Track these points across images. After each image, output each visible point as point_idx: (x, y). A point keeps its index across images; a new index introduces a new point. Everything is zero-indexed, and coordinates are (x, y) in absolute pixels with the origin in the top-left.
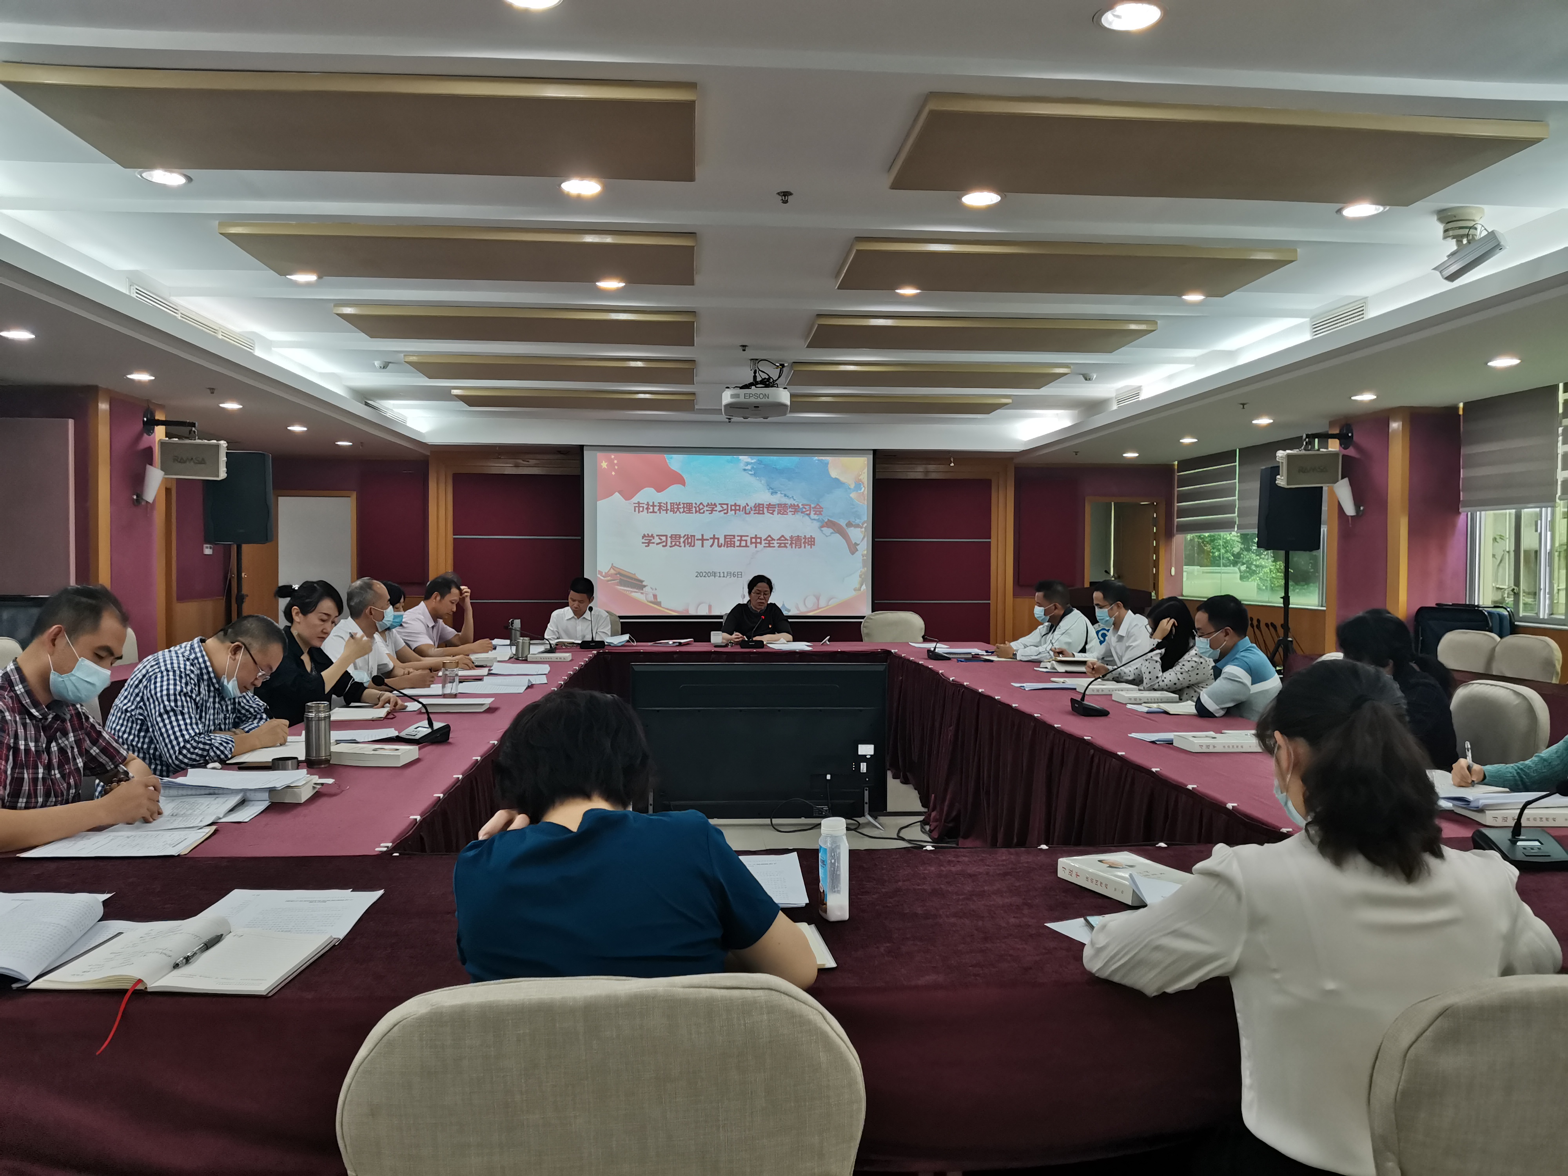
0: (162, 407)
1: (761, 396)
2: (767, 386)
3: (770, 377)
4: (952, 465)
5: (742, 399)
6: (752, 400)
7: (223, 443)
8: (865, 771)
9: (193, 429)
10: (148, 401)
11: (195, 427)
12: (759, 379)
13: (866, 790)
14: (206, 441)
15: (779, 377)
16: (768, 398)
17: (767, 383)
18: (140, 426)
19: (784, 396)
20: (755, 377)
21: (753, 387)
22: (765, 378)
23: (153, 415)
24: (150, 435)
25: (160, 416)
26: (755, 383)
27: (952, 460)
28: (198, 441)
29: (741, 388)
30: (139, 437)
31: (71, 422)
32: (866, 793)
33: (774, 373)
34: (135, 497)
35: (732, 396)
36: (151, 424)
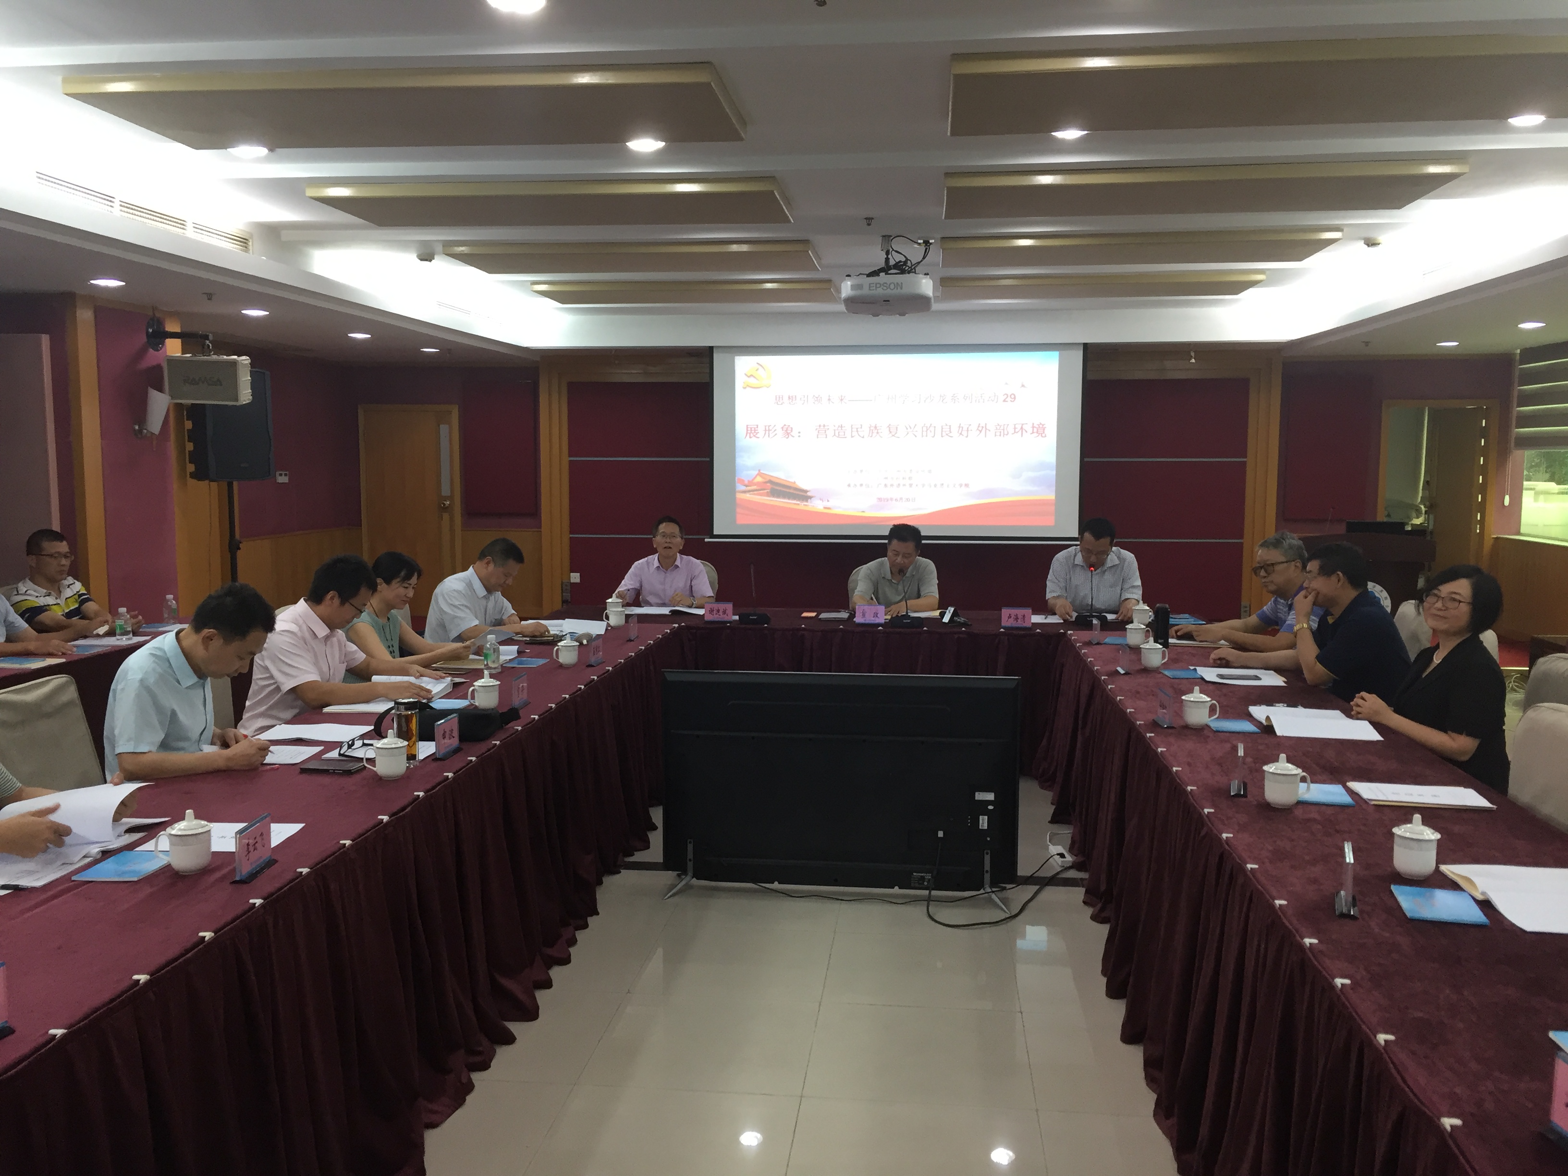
0: (175, 315)
1: (892, 286)
2: (903, 272)
3: (907, 259)
4: (1193, 361)
5: (865, 291)
6: (880, 291)
7: (245, 360)
8: (986, 828)
9: (207, 342)
10: (154, 309)
11: (208, 339)
12: (892, 262)
13: (987, 854)
14: (225, 357)
15: (924, 258)
16: (901, 289)
17: (903, 268)
18: (144, 339)
19: (926, 286)
20: (887, 259)
21: (882, 274)
22: (900, 262)
23: (160, 323)
24: (158, 350)
25: (172, 327)
26: (886, 269)
27: (1193, 354)
28: (215, 357)
29: (869, 275)
30: (141, 353)
31: (45, 340)
32: (987, 859)
33: (914, 252)
34: (137, 427)
35: (853, 287)
36: (159, 337)
